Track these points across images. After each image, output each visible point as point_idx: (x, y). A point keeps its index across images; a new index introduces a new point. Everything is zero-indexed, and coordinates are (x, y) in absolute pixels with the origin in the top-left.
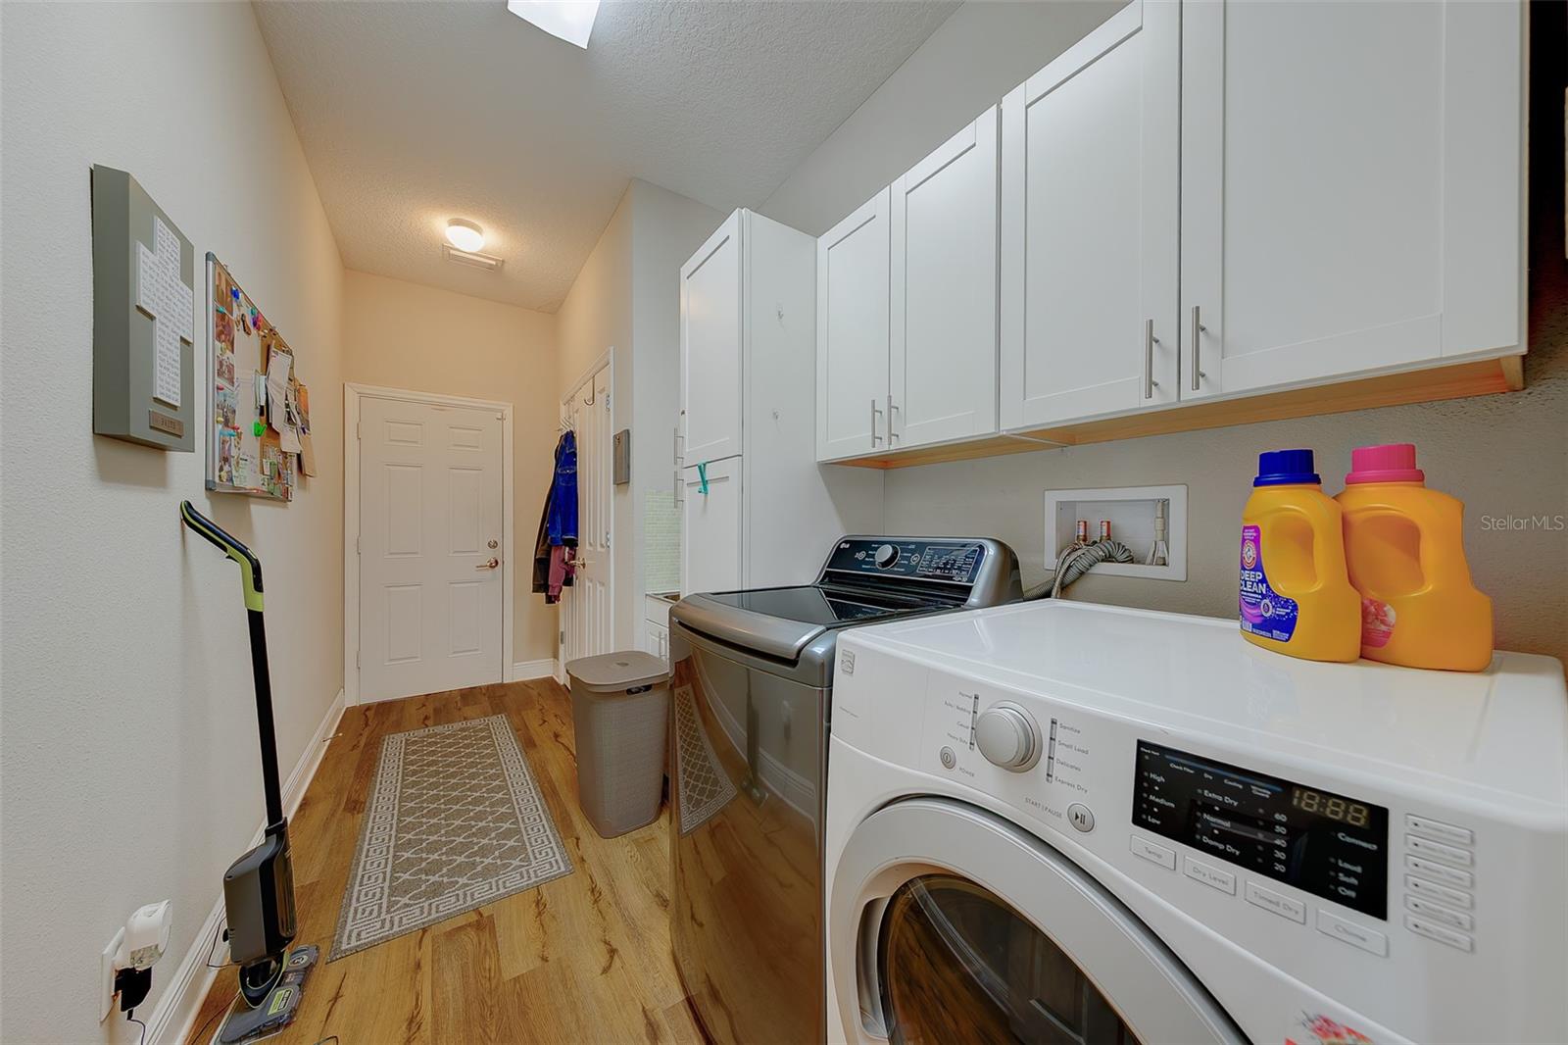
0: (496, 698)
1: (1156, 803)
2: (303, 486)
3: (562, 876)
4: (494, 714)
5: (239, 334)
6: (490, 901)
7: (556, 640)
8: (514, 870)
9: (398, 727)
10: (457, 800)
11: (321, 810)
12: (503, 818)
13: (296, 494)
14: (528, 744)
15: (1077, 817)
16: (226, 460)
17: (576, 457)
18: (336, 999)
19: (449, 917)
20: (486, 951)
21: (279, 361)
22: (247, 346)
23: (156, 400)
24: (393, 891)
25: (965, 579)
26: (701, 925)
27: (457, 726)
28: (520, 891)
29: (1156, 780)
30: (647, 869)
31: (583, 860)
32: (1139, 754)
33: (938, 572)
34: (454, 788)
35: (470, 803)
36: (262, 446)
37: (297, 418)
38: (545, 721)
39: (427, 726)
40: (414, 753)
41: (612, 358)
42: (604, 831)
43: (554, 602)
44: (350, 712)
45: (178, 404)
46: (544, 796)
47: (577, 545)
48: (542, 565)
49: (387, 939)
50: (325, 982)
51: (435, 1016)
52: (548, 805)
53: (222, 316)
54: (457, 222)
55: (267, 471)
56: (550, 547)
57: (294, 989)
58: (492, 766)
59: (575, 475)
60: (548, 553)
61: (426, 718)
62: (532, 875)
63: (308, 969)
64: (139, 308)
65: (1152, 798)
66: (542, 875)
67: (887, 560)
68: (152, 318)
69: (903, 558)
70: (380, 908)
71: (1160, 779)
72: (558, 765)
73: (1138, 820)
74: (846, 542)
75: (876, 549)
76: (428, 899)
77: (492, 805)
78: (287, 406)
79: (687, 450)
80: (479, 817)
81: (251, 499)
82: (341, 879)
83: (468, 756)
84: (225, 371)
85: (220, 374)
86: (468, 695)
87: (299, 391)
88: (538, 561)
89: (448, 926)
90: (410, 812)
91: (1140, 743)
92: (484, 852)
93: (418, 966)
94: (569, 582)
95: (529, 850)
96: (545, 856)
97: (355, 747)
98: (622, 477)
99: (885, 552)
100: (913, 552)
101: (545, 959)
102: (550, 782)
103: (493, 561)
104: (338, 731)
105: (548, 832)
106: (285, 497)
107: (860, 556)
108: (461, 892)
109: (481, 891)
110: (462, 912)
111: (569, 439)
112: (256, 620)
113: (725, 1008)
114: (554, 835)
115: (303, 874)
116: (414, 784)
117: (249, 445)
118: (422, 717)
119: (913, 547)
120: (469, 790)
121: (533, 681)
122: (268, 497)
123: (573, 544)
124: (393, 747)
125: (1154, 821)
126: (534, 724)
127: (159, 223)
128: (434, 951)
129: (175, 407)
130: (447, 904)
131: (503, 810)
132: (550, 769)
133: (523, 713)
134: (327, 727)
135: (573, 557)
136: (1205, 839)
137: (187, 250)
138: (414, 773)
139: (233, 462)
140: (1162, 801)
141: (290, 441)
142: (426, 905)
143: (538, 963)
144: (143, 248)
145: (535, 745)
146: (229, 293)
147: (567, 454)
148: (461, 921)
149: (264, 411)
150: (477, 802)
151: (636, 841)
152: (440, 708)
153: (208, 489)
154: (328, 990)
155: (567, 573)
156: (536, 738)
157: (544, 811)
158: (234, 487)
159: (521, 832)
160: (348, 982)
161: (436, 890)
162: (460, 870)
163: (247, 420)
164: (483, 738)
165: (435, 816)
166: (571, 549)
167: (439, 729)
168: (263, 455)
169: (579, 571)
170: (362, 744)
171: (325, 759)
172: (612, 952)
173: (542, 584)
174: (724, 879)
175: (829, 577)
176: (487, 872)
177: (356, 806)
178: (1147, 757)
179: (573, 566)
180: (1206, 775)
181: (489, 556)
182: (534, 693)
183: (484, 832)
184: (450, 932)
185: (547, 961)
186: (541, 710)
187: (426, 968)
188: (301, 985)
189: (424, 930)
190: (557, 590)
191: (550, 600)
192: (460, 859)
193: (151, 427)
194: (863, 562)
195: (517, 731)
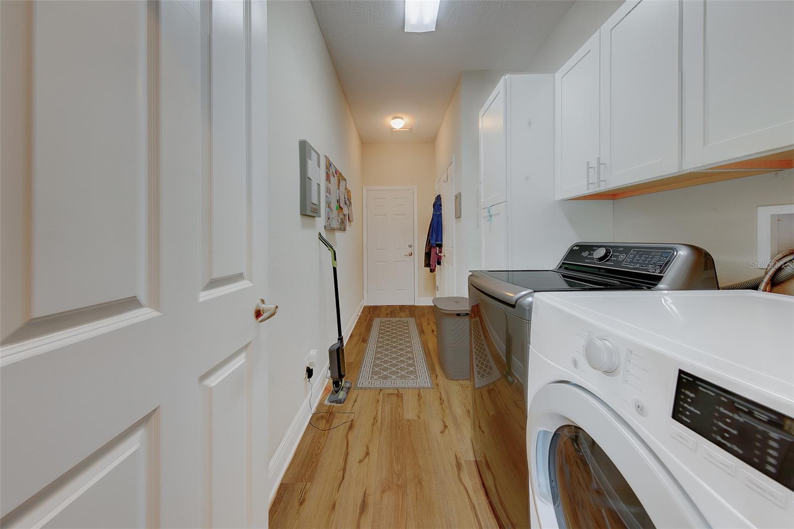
0: (411, 310)
1: (688, 409)
2: (350, 225)
3: (429, 388)
4: (410, 317)
5: (332, 178)
6: (402, 388)
7: (435, 288)
8: (411, 379)
9: (378, 316)
10: (394, 347)
11: (355, 339)
12: (409, 358)
13: (348, 227)
14: (422, 332)
15: (639, 407)
16: (329, 219)
17: (441, 206)
18: (355, 401)
19: (389, 388)
20: (399, 405)
21: (342, 183)
22: (334, 180)
23: (312, 203)
24: (373, 373)
25: (658, 271)
26: (483, 432)
27: (397, 319)
28: (413, 388)
29: (689, 395)
30: (465, 399)
31: (438, 385)
32: (680, 379)
33: (638, 266)
34: (394, 342)
35: (399, 350)
36: (338, 213)
37: (348, 202)
38: (429, 324)
39: (387, 317)
40: (383, 326)
41: (454, 160)
42: (449, 377)
43: (433, 272)
44: (365, 307)
45: (316, 203)
46: (426, 355)
47: (442, 247)
48: (428, 255)
49: (370, 388)
50: (353, 394)
51: (381, 420)
52: (426, 356)
53: (327, 173)
54: (395, 118)
55: (339, 221)
56: (431, 247)
57: (345, 393)
58: (408, 337)
59: (441, 214)
60: (430, 250)
61: (387, 314)
62: (418, 384)
63: (349, 388)
64: (308, 177)
65: (686, 405)
66: (422, 385)
67: (601, 257)
68: (311, 179)
69: (615, 256)
70: (369, 377)
71: (692, 395)
72: (432, 343)
73: (676, 416)
74: (577, 246)
75: (594, 250)
76: (383, 380)
77: (406, 352)
78: (345, 198)
79: (482, 201)
80: (401, 355)
81: (336, 231)
82: (359, 364)
83: (400, 331)
84: (328, 191)
85: (327, 192)
86: (402, 308)
87: (348, 192)
88: (426, 253)
89: (388, 391)
90: (380, 347)
91: (681, 372)
92: (402, 369)
93: (378, 401)
94: (439, 263)
95: (418, 374)
96: (423, 379)
97: (366, 320)
98: (458, 216)
99: (601, 252)
100: (621, 252)
101: (419, 418)
102: (428, 349)
103: (410, 253)
104: (361, 313)
105: (425, 369)
106: (345, 230)
107: (585, 254)
108: (393, 381)
109: (400, 383)
110: (393, 388)
111: (439, 198)
112: (335, 269)
113: (492, 473)
114: (428, 371)
115: (348, 358)
116: (382, 338)
117: (335, 212)
118: (386, 313)
119: (622, 249)
120: (399, 344)
121: (426, 306)
122: (340, 229)
123: (440, 246)
124: (377, 322)
125: (686, 419)
126: (425, 324)
127: (313, 151)
128: (383, 399)
129: (316, 205)
130: (388, 384)
131: (410, 355)
132: (429, 344)
133: (421, 319)
134: (358, 312)
135: (441, 252)
136: (719, 438)
137: (318, 155)
138: (382, 333)
139: (330, 219)
140: (692, 409)
141: (345, 211)
142: (382, 381)
143: (416, 418)
144: (309, 160)
145: (424, 333)
146: (329, 165)
147: (438, 205)
148: (392, 391)
149: (338, 201)
150: (401, 350)
151: (461, 385)
152: (393, 311)
153: (325, 228)
154: (353, 398)
155: (438, 259)
156: (425, 330)
157: (425, 360)
158: (331, 227)
159: (415, 366)
160: (359, 397)
161: (385, 377)
162: (393, 373)
163: (334, 205)
164: (405, 326)
165: (387, 351)
166: (439, 248)
167: (391, 319)
168: (338, 216)
169: (443, 258)
170: (368, 320)
171: (357, 323)
172: (446, 427)
173: (428, 264)
174: (494, 415)
175: (564, 266)
176: (402, 377)
177: (365, 341)
178: (684, 380)
179: (440, 256)
180: (723, 399)
181: (409, 251)
182: (426, 311)
183: (402, 362)
184: (388, 394)
185: (420, 418)
186: (428, 319)
187: (380, 403)
188: (347, 393)
189: (381, 390)
190: (434, 266)
191: (432, 271)
192: (394, 369)
193: (312, 211)
194: (587, 258)
195: (418, 325)
